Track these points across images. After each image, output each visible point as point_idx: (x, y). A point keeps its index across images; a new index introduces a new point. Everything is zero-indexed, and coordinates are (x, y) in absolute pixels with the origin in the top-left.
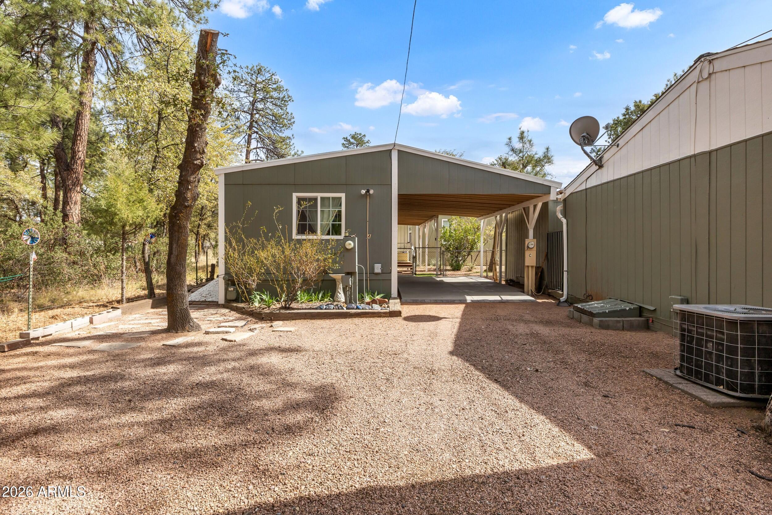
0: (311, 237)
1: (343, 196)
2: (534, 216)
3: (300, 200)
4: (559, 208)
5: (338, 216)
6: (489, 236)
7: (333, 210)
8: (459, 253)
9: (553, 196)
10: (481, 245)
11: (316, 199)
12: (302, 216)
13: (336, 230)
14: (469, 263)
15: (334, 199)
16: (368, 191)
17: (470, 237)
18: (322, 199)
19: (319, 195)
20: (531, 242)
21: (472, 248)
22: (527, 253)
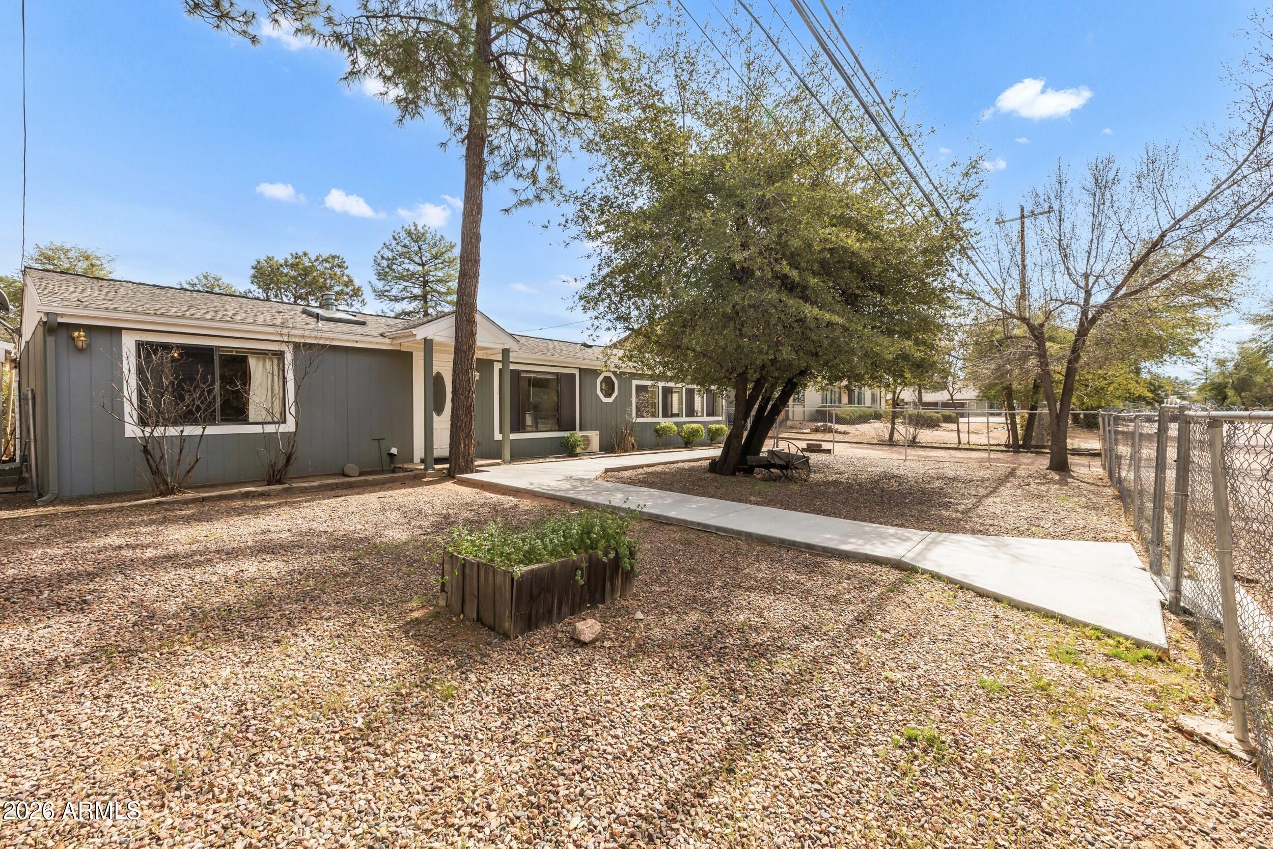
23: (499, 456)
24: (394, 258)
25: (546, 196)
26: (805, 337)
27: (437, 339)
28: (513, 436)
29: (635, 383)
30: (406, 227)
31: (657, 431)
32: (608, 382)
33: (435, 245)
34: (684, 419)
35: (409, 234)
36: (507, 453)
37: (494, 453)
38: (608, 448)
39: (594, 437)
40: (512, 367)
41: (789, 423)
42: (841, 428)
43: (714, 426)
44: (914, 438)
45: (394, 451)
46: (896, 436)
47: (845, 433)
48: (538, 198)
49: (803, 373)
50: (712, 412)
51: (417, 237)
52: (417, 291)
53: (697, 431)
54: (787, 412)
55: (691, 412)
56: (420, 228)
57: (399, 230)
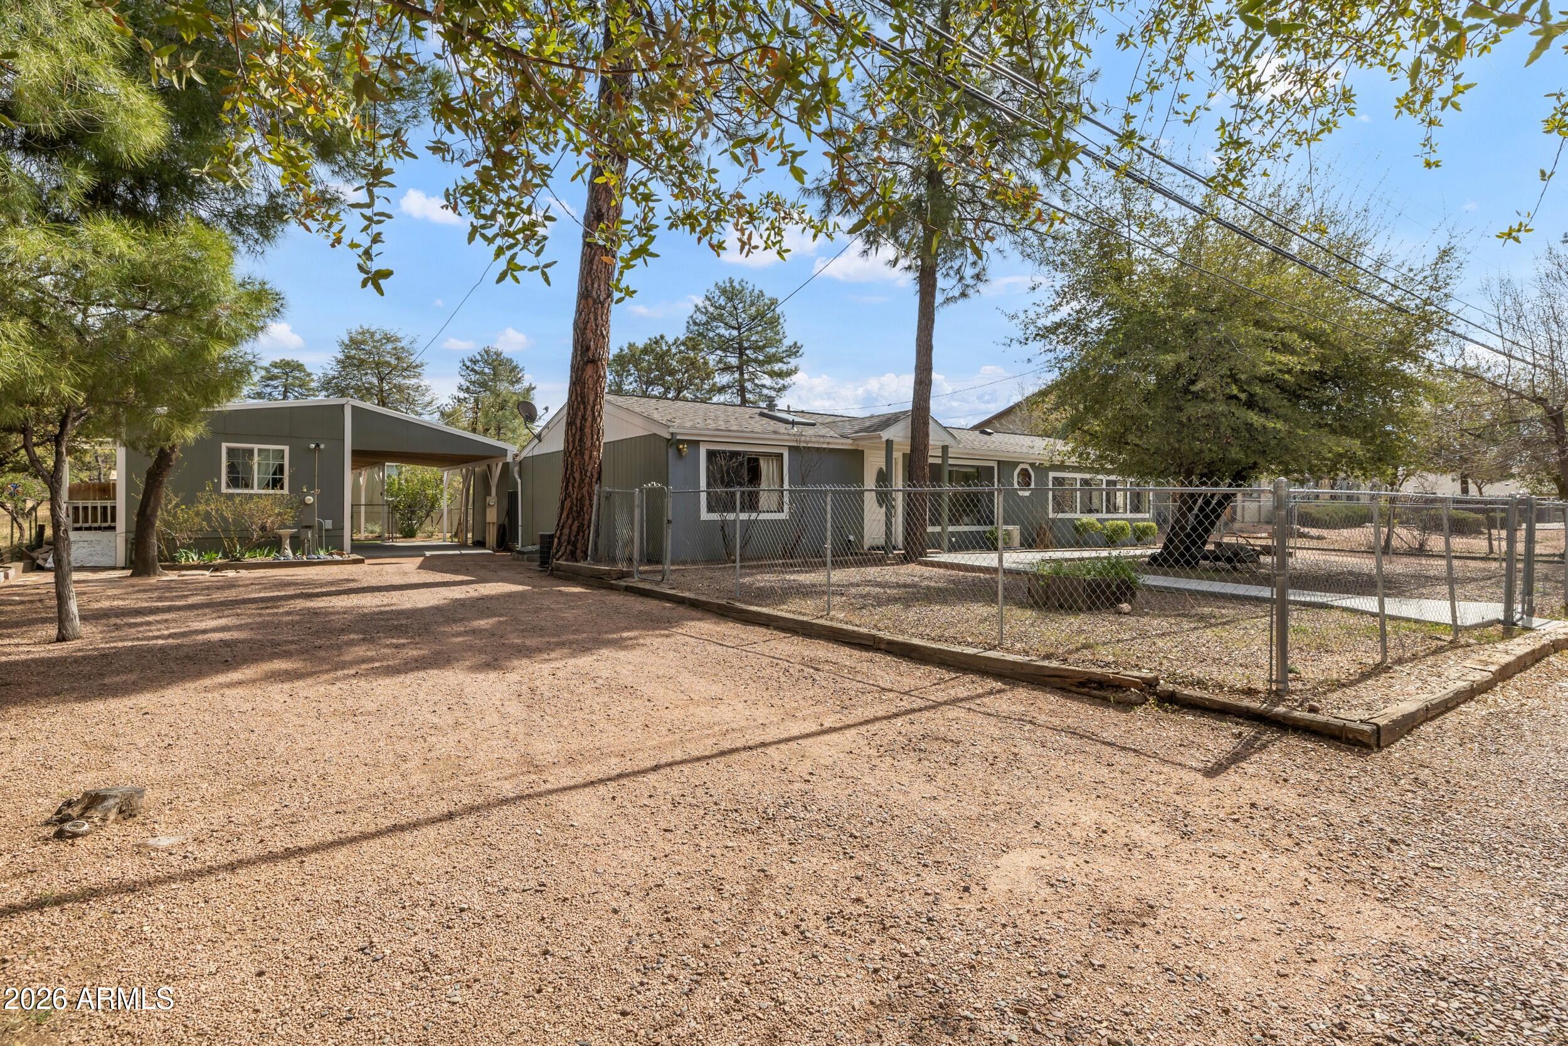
0: (246, 491)
1: (286, 448)
2: (497, 471)
3: (230, 451)
4: (516, 469)
5: (280, 469)
6: (456, 490)
7: (273, 463)
8: (413, 512)
9: (509, 459)
10: (444, 503)
11: (251, 451)
12: (232, 468)
13: (277, 483)
14: (428, 527)
15: (274, 451)
16: (318, 445)
17: (429, 492)
18: (260, 450)
19: (256, 447)
20: (492, 500)
21: (433, 506)
22: (488, 510)
23: (939, 546)
24: (707, 323)
25: (970, 292)
26: (1253, 439)
27: (896, 439)
28: (951, 529)
29: (1052, 475)
30: (721, 283)
31: (1076, 529)
32: (1025, 474)
33: (752, 304)
34: (1104, 516)
35: (724, 292)
36: (945, 544)
37: (937, 543)
38: (1029, 543)
39: (1015, 530)
40: (951, 462)
41: (1237, 526)
42: (1314, 532)
43: (1141, 524)
44: (1421, 545)
45: (851, 538)
46: (1395, 542)
47: (1319, 538)
48: (963, 295)
49: (1255, 466)
50: (1136, 509)
51: (731, 293)
52: (733, 360)
53: (1123, 529)
54: (1234, 509)
55: (1112, 508)
56: (736, 284)
57: (712, 289)
